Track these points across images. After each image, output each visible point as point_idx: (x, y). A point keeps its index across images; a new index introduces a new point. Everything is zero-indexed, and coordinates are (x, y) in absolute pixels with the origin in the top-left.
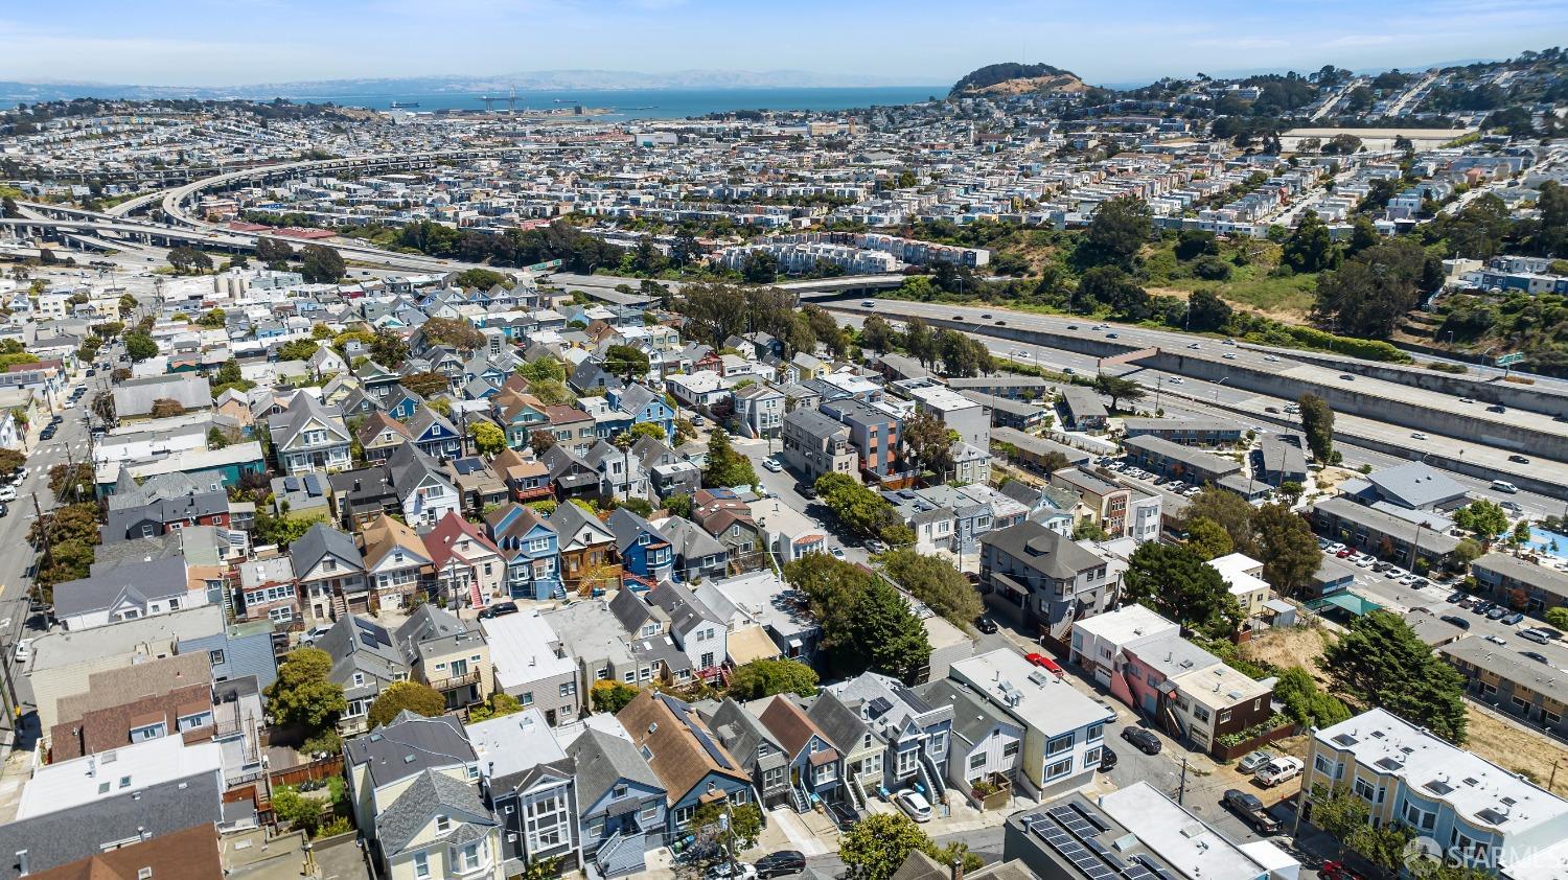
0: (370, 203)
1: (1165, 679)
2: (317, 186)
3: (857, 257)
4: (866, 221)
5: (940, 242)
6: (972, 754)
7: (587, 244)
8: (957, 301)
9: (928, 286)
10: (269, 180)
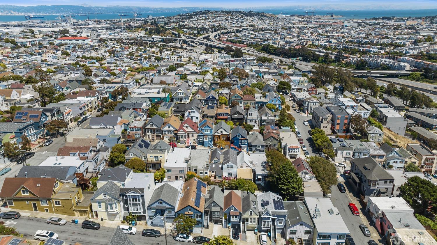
0: (259, 38)
1: (393, 228)
2: (249, 33)
3: (396, 64)
4: (404, 52)
5: (431, 61)
6: (291, 229)
7: (310, 53)
8: (430, 82)
9: (419, 76)
10: (238, 31)
